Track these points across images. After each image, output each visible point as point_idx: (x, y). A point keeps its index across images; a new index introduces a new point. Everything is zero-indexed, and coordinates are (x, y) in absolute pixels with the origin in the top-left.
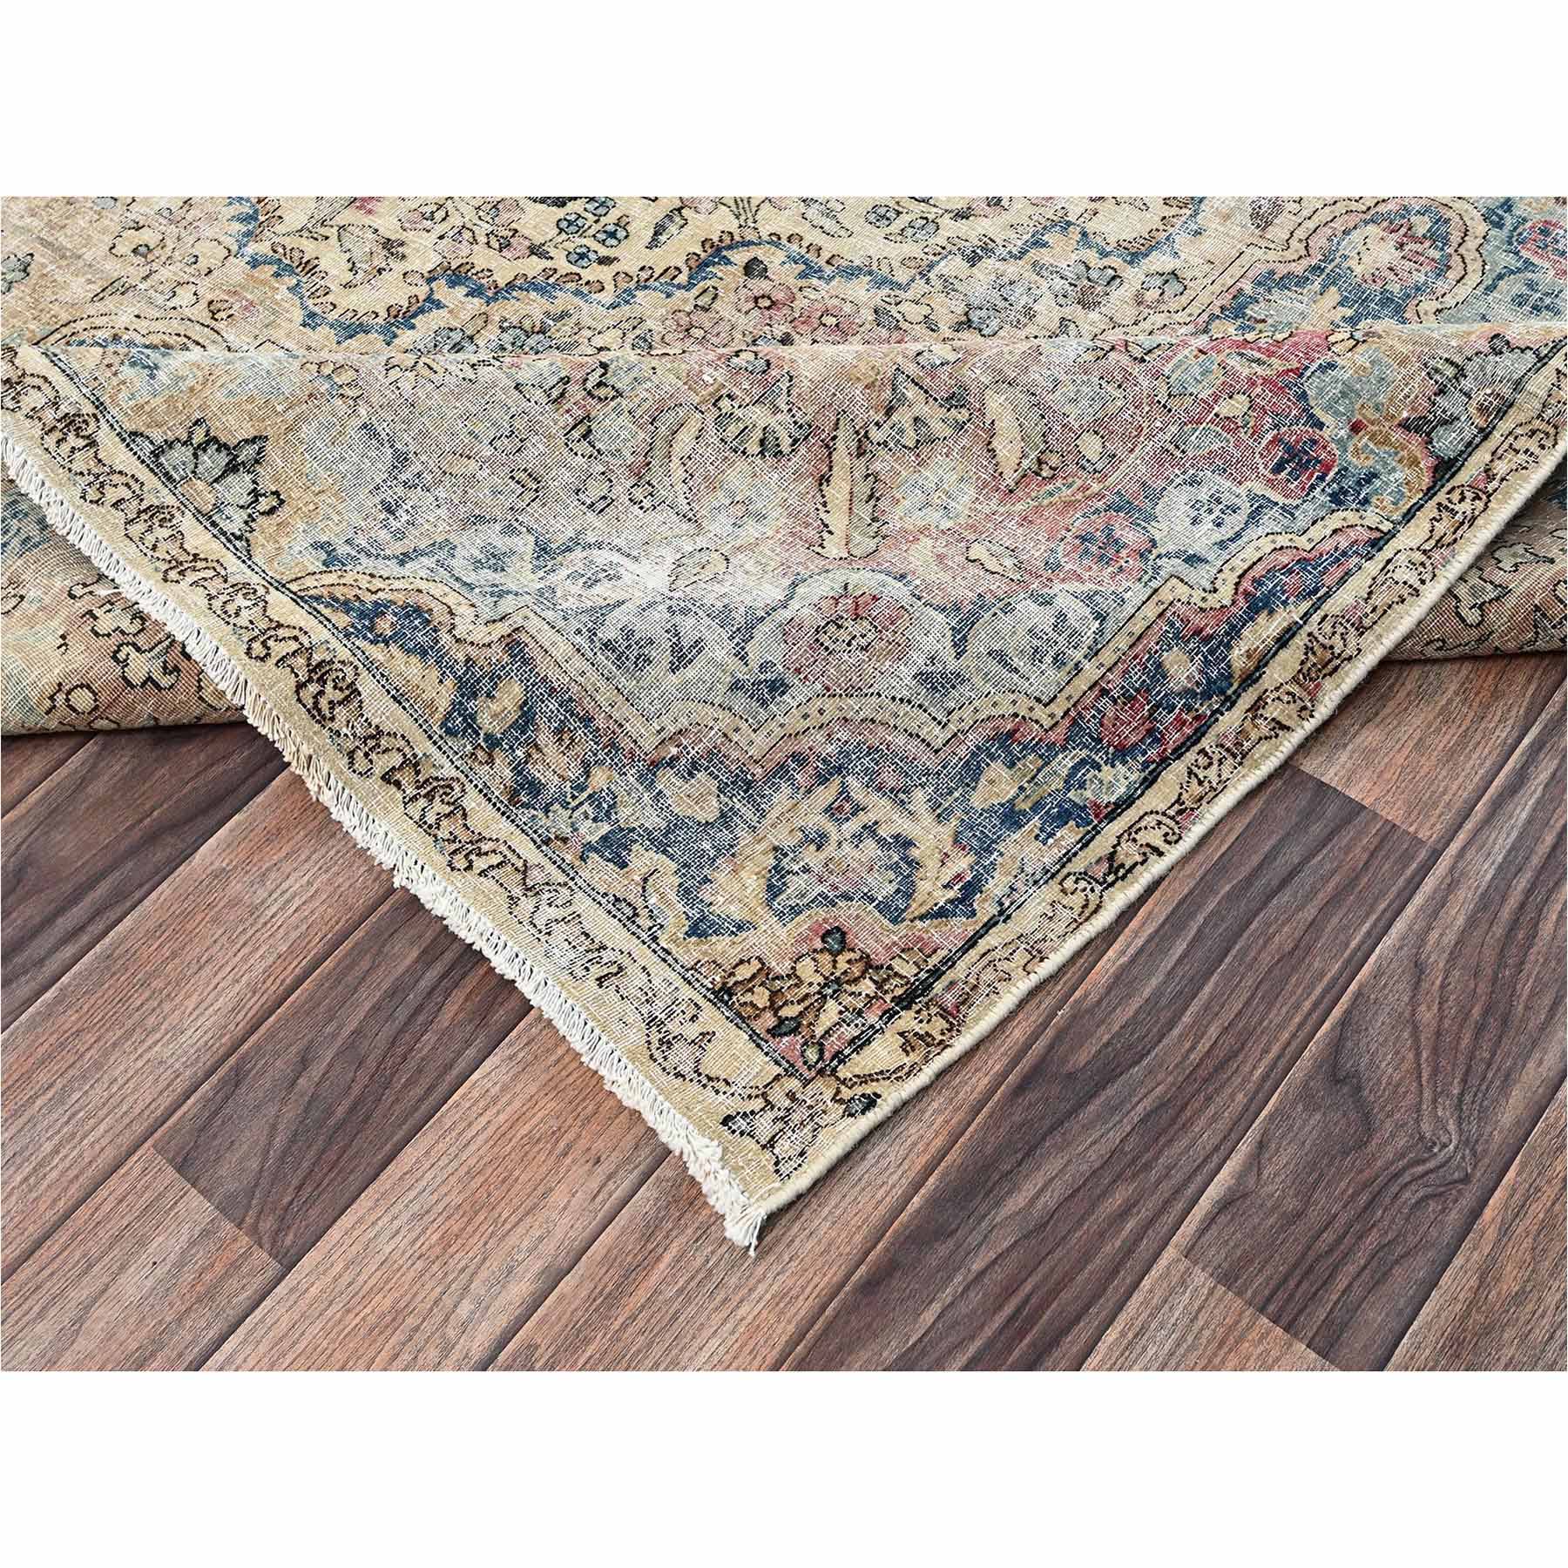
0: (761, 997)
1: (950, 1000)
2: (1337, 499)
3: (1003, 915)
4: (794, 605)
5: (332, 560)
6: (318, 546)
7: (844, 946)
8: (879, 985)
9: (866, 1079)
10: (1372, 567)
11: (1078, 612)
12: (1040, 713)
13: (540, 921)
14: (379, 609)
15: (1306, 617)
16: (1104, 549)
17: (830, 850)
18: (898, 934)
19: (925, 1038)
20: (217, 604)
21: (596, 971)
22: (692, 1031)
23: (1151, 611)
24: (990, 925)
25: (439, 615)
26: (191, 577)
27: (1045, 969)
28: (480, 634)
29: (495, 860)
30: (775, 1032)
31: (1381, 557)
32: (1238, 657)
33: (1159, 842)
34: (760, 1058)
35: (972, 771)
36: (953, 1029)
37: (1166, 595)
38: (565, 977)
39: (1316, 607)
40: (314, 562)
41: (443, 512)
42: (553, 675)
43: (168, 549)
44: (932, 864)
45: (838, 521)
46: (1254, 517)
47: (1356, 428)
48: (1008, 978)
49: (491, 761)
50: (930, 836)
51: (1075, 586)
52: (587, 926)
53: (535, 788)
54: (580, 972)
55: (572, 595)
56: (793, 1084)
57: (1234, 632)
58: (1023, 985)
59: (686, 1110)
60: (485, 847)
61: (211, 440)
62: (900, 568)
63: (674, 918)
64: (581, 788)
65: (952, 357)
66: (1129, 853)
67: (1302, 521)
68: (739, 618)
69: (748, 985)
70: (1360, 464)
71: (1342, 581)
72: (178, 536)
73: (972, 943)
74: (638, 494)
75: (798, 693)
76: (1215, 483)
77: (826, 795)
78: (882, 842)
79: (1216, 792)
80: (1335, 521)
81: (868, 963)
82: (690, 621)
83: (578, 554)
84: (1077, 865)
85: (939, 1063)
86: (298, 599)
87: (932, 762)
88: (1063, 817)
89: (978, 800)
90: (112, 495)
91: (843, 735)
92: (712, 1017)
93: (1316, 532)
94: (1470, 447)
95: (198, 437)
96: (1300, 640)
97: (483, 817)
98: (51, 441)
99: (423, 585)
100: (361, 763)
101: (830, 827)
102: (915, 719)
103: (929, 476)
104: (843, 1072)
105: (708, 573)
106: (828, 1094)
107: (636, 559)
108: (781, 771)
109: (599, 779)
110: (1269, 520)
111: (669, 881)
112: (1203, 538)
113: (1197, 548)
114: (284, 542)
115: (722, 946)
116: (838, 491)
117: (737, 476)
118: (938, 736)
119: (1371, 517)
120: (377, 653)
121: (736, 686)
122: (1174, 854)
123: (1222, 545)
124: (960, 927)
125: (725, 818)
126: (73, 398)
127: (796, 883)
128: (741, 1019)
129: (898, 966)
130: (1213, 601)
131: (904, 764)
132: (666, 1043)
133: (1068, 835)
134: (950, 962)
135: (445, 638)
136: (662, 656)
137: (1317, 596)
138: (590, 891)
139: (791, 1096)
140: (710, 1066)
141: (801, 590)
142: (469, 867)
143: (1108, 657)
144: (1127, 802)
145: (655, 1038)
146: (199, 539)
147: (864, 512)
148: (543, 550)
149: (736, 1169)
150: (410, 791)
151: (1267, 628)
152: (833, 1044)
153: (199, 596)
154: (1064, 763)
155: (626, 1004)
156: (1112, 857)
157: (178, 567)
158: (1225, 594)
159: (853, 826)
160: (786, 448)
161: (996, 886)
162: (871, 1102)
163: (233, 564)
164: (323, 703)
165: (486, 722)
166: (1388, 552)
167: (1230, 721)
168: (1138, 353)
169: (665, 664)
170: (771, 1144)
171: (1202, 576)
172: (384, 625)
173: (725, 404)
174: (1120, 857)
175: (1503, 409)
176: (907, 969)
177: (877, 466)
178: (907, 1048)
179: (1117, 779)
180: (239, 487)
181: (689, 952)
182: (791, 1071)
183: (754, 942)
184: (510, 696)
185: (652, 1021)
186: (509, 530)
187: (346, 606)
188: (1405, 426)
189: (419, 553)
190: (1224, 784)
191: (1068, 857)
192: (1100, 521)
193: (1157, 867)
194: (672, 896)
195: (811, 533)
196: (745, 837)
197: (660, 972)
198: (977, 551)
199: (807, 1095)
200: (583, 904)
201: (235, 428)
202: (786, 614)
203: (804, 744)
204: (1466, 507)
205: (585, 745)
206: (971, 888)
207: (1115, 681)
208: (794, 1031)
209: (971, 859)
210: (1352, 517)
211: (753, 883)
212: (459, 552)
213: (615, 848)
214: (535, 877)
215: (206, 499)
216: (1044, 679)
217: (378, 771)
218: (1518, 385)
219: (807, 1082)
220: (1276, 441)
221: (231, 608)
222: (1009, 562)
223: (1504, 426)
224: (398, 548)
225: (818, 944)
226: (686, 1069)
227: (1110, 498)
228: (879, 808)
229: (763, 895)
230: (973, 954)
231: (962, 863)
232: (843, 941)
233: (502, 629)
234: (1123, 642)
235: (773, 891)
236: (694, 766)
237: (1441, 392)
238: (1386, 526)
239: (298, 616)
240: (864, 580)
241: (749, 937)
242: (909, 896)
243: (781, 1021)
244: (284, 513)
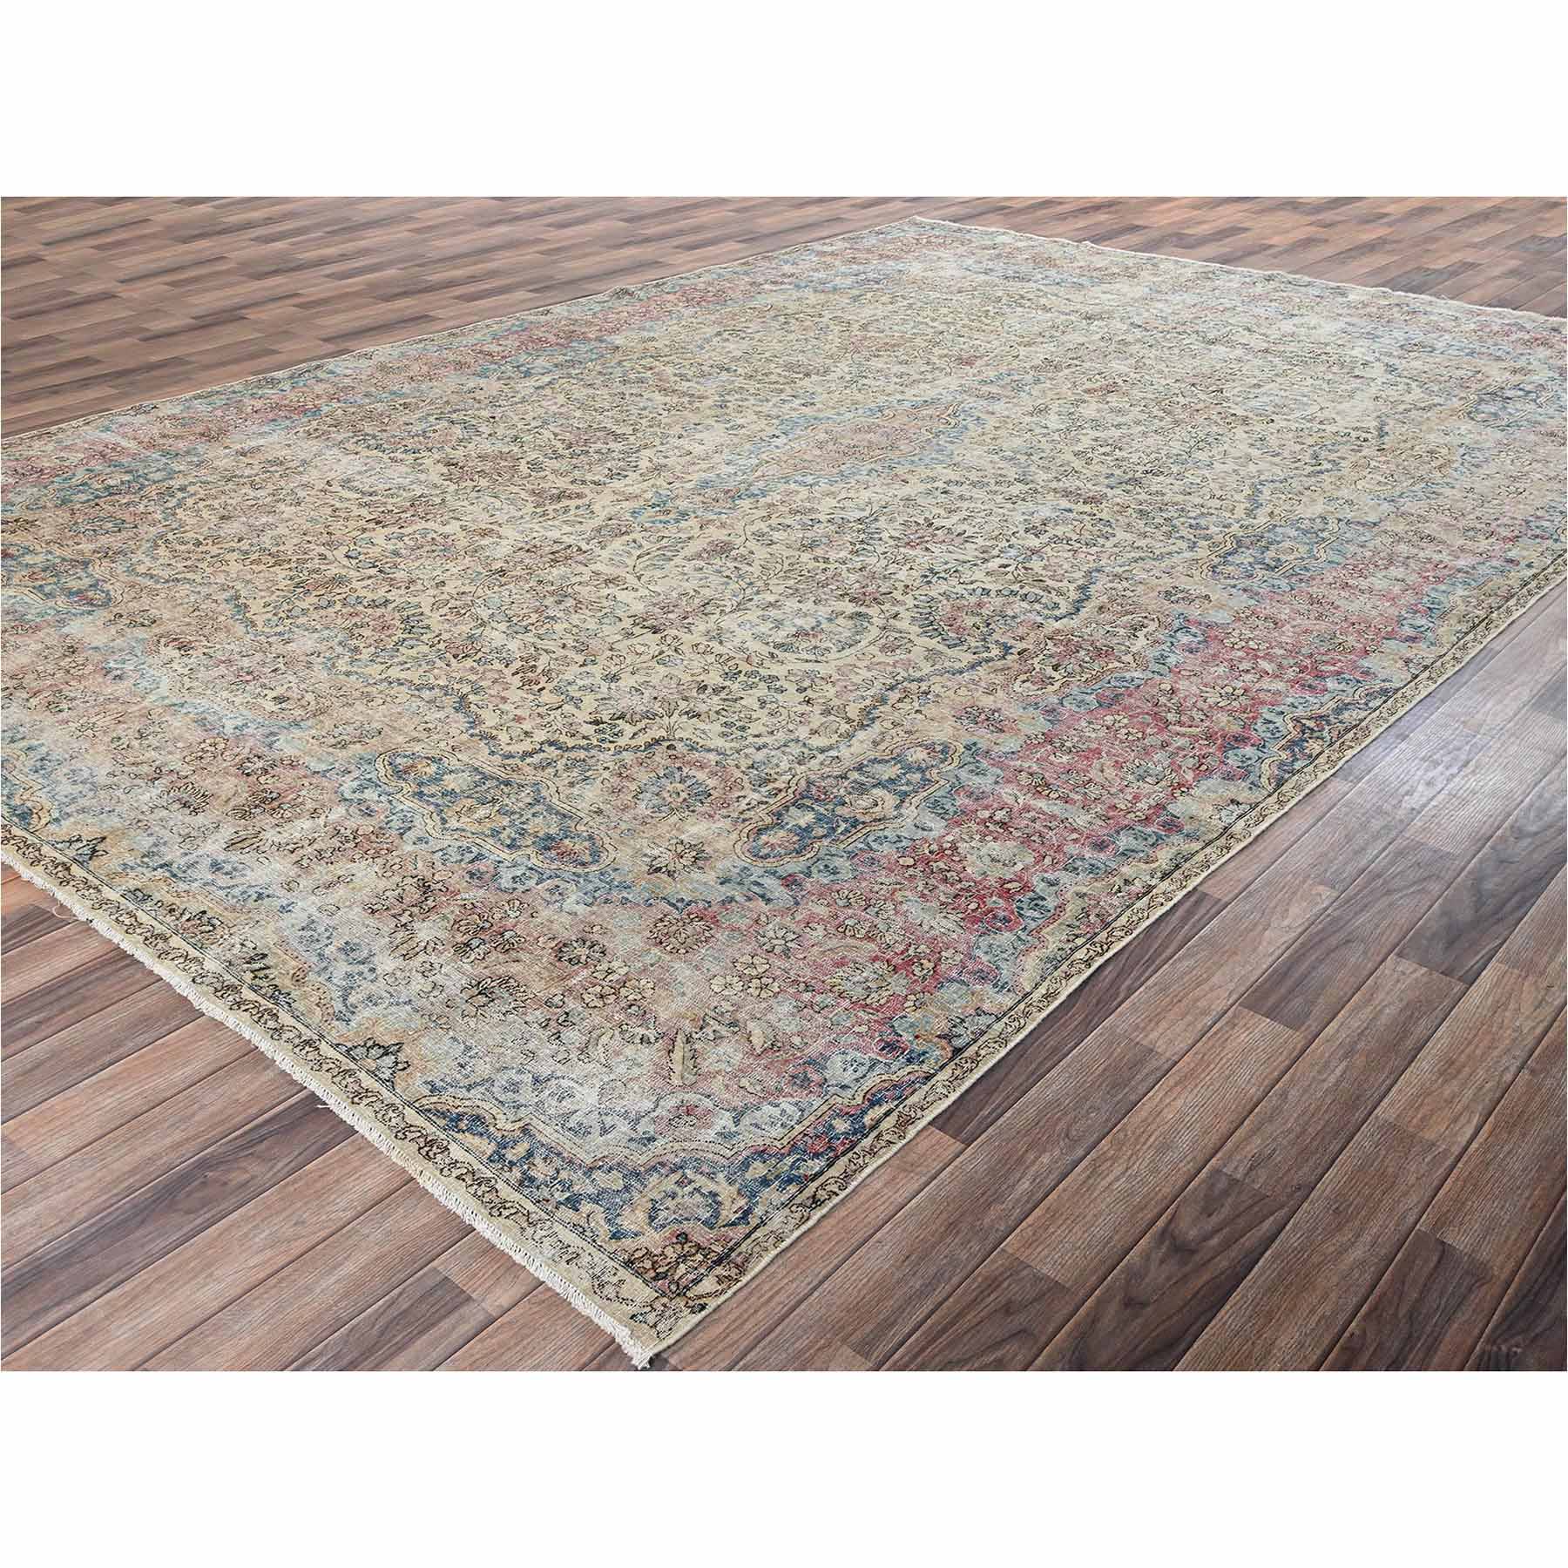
0: (648, 1264)
1: (739, 1260)
2: (910, 1061)
3: (763, 1223)
4: (659, 1110)
5: (434, 1089)
6: (426, 1083)
7: (687, 1240)
8: (705, 1256)
9: (700, 1297)
10: (926, 1088)
11: (790, 1109)
12: (776, 1143)
13: (537, 1237)
14: (460, 1117)
15: (897, 1106)
16: (805, 1083)
17: (679, 1200)
18: (712, 1234)
19: (728, 1278)
20: (379, 1116)
21: (565, 1257)
22: (615, 1280)
23: (825, 1108)
24: (756, 1228)
25: (489, 1119)
26: (366, 1101)
27: (784, 1245)
28: (509, 1126)
29: (513, 1211)
30: (655, 1279)
31: (930, 1084)
32: (867, 1120)
33: (836, 1190)
34: (648, 1290)
35: (746, 1165)
36: (742, 1273)
37: (832, 1101)
38: (550, 1262)
39: (901, 1103)
40: (426, 1091)
41: (488, 1066)
42: (544, 1140)
43: (354, 1087)
44: (727, 1204)
45: (678, 1068)
46: (871, 1068)
47: (917, 1037)
48: (766, 1250)
49: (511, 1170)
50: (726, 1191)
51: (790, 1099)
52: (560, 1237)
53: (532, 1180)
54: (557, 1259)
55: (552, 1106)
56: (665, 1300)
57: (864, 1112)
58: (774, 1252)
59: (613, 1315)
60: (508, 1205)
61: (375, 1045)
62: (708, 1091)
63: (604, 1230)
64: (555, 1179)
65: (731, 1009)
66: (822, 1194)
67: (894, 1068)
68: (632, 1115)
69: (641, 1259)
70: (920, 1049)
71: (913, 1093)
72: (358, 1081)
73: (748, 1236)
74: (582, 1057)
75: (660, 1142)
76: (853, 1054)
77: (675, 1177)
78: (703, 1195)
79: (862, 1168)
80: (909, 1069)
81: (699, 1247)
82: (609, 1118)
83: (554, 1082)
84: (798, 1200)
85: (735, 1288)
86: (420, 1111)
87: (726, 1163)
88: (790, 1181)
89: (748, 1176)
90: (325, 1067)
91: (683, 1155)
92: (623, 1273)
93: (900, 1073)
94: (968, 1045)
95: (370, 1043)
96: (895, 1114)
97: (506, 1192)
98: (297, 1050)
99: (480, 1103)
100: (446, 1172)
101: (678, 1189)
102: (718, 1148)
103: (721, 1050)
104: (689, 1294)
105: (616, 1094)
106: (683, 1304)
107: (581, 1085)
108: (654, 1168)
109: (564, 1175)
110: (878, 1070)
111: (600, 1217)
112: (848, 1077)
113: (845, 1082)
114: (410, 1081)
115: (627, 1243)
116: (677, 1055)
117: (629, 1051)
118: (728, 1152)
119: (925, 1067)
120: (459, 1136)
121: (631, 1140)
122: (843, 1195)
123: (857, 1080)
124: (742, 1230)
125: (627, 1188)
126: (308, 1034)
127: (662, 1215)
128: (638, 1274)
129: (713, 1247)
130: (854, 1103)
131: (713, 1164)
132: (601, 1286)
133: (792, 1189)
134: (738, 1244)
135: (492, 1129)
136: (596, 1130)
137: (901, 1099)
138: (561, 1222)
139: (664, 1305)
140: (624, 1293)
141: (662, 1103)
142: (500, 1215)
143: (806, 1123)
144: (821, 1173)
145: (596, 1283)
146: (368, 1082)
147: (690, 1064)
148: (536, 1080)
149: (638, 1337)
150: (470, 1182)
151: (878, 1111)
152: (683, 1282)
153: (369, 1112)
154: (789, 1160)
155: (581, 1271)
156: (814, 1197)
157: (358, 1096)
158: (859, 1100)
159: (689, 1188)
160: (652, 1040)
161: (759, 1211)
162: (703, 1307)
163: (385, 1093)
164: (431, 1154)
165: (509, 1156)
166: (933, 1081)
167: (866, 1142)
168: (817, 1009)
169: (598, 1133)
170: (655, 1325)
171: (849, 1093)
172: (463, 1125)
173: (625, 1027)
174: (818, 1196)
175: (983, 1033)
176: (719, 1249)
177: (696, 1046)
178: (720, 1282)
179: (816, 1165)
180: (389, 1060)
181: (613, 1246)
182: (664, 1295)
183: (643, 1241)
184: (522, 1149)
185: (594, 1277)
186: (520, 1072)
187: (443, 1115)
188: (939, 1036)
189: (476, 1084)
190: (867, 1165)
191: (793, 1198)
192: (801, 1069)
193: (836, 1200)
194: (602, 1223)
195: (665, 1073)
196: (636, 1195)
197: (598, 1256)
198: (744, 1082)
199: (672, 1305)
200: (558, 1228)
201: (388, 1040)
202: (655, 1114)
203: (664, 1159)
204: (968, 1065)
205: (558, 1162)
206: (747, 1213)
207: (811, 1131)
208: (665, 1278)
209: (746, 1200)
210: (916, 1068)
211: (641, 1216)
212: (496, 1084)
213: (573, 1203)
214: (534, 1217)
215: (373, 1066)
216: (777, 1132)
217: (454, 1175)
218: (989, 1026)
219: (671, 1299)
220: (881, 1040)
221: (386, 1117)
222: (758, 1088)
223: (984, 1038)
224: (467, 1082)
225: (675, 1240)
226: (612, 1296)
227: (805, 1059)
228: (701, 1181)
229: (647, 1221)
230: (749, 1241)
231: (742, 1202)
232: (686, 1238)
233: (521, 1124)
234: (812, 1118)
235: (652, 1219)
236: (611, 1168)
237: (955, 1026)
238: (932, 1071)
239: (420, 1121)
240: (691, 1098)
241: (642, 1239)
242: (717, 1218)
243: (658, 1274)
244: (408, 1071)
